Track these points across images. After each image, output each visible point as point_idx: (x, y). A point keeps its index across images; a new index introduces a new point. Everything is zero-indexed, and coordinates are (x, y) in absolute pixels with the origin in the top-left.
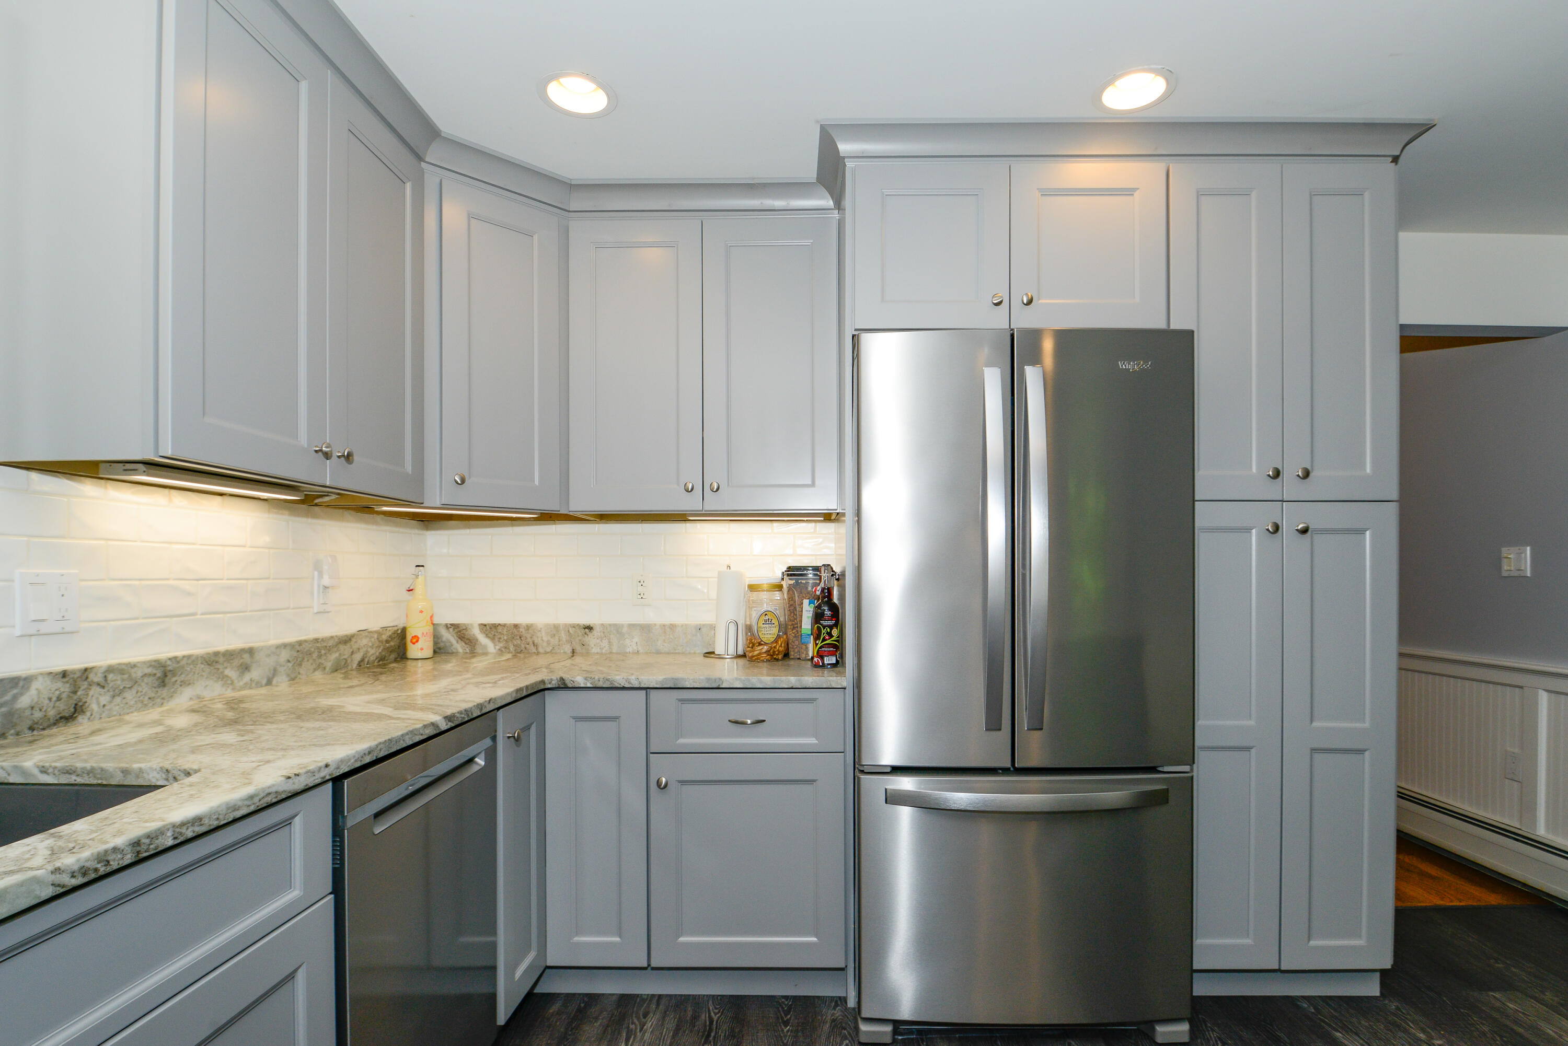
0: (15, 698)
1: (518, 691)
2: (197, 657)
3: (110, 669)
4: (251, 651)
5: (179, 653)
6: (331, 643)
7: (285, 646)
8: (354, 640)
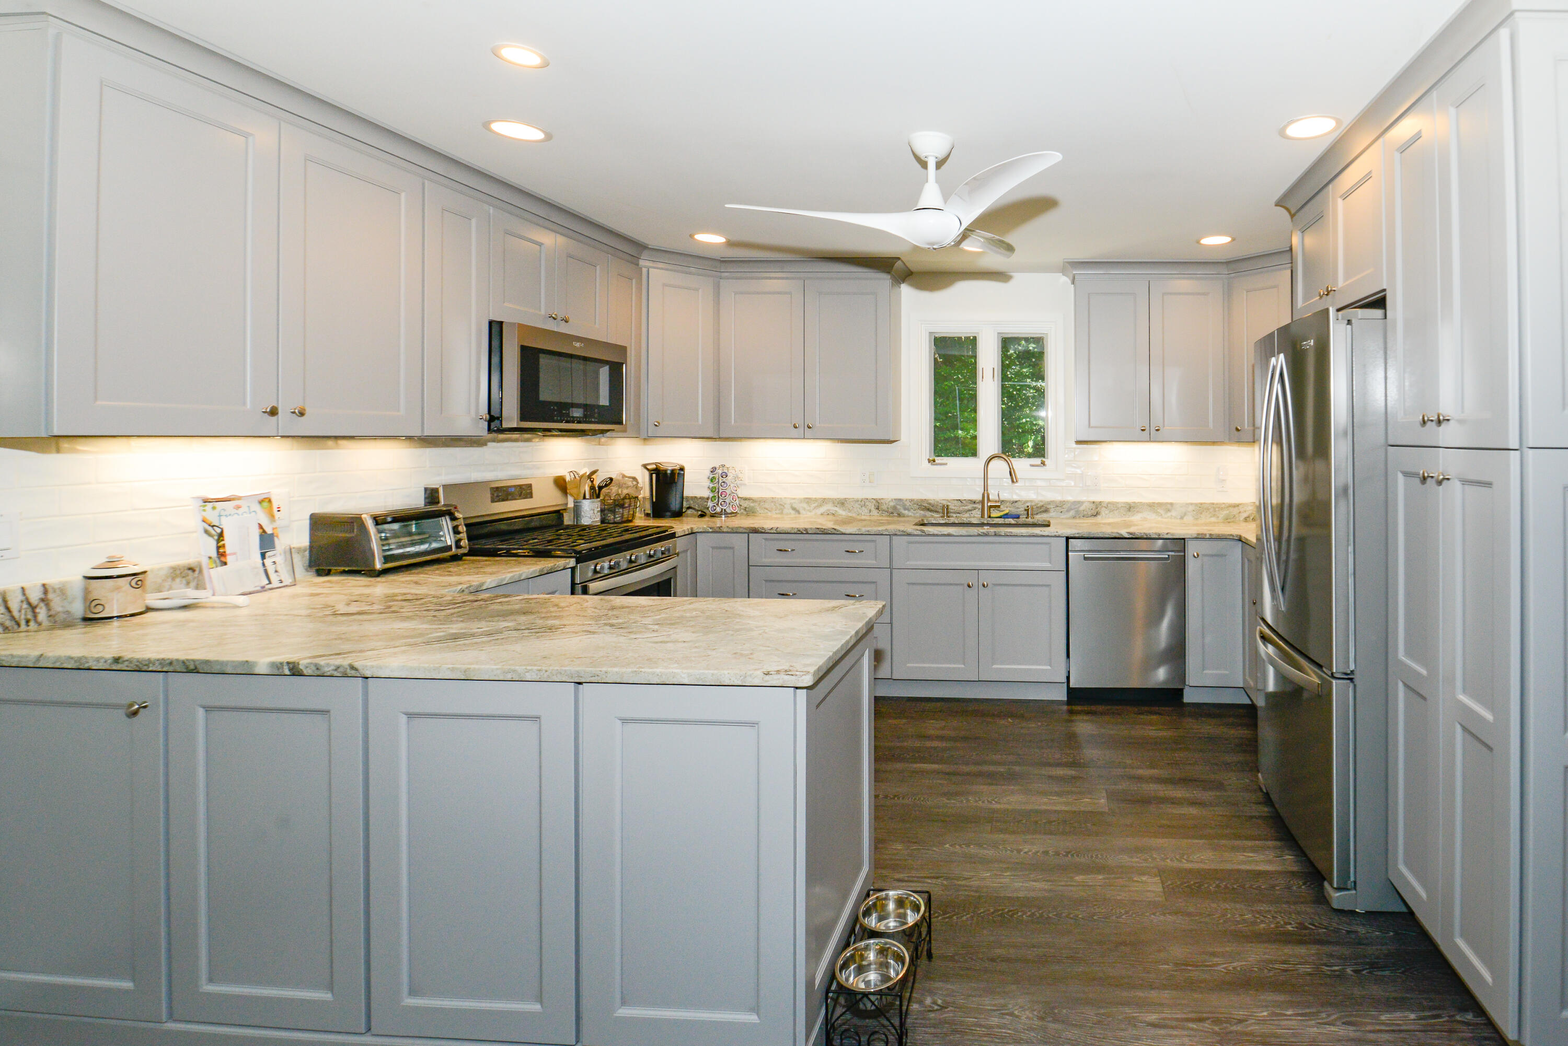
0: (1079, 507)
1: (1198, 534)
2: (1144, 503)
3: (1109, 503)
4: (1171, 504)
5: (1137, 501)
6: (1223, 506)
7: (1192, 504)
8: (1241, 506)
